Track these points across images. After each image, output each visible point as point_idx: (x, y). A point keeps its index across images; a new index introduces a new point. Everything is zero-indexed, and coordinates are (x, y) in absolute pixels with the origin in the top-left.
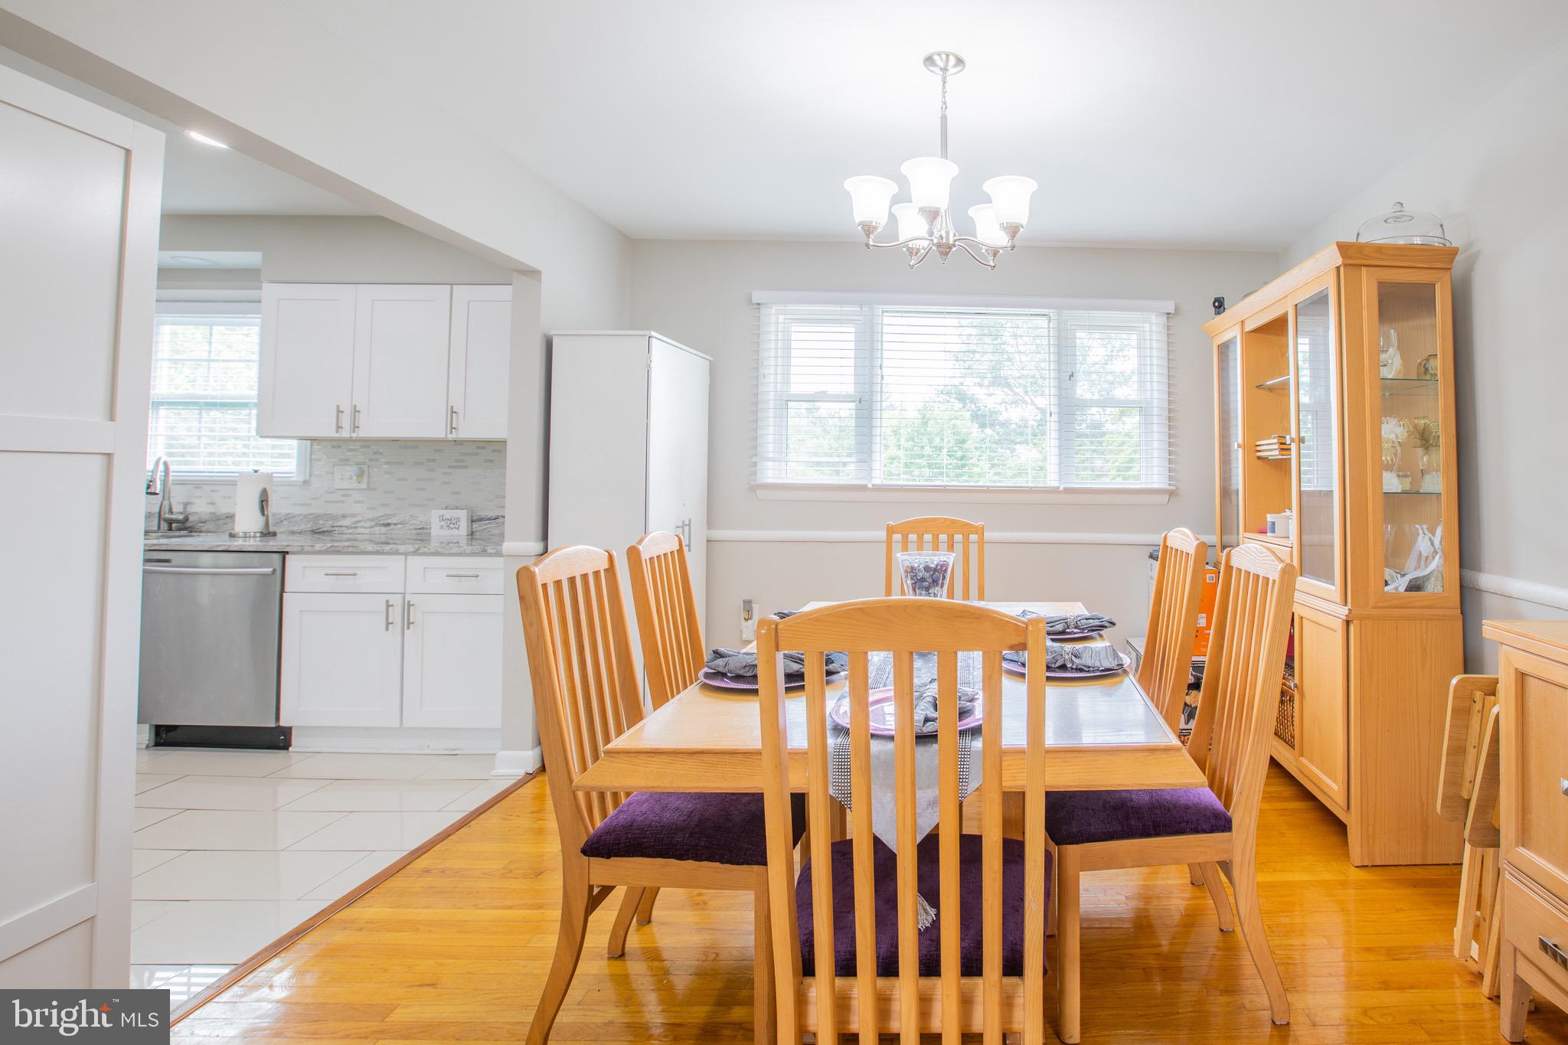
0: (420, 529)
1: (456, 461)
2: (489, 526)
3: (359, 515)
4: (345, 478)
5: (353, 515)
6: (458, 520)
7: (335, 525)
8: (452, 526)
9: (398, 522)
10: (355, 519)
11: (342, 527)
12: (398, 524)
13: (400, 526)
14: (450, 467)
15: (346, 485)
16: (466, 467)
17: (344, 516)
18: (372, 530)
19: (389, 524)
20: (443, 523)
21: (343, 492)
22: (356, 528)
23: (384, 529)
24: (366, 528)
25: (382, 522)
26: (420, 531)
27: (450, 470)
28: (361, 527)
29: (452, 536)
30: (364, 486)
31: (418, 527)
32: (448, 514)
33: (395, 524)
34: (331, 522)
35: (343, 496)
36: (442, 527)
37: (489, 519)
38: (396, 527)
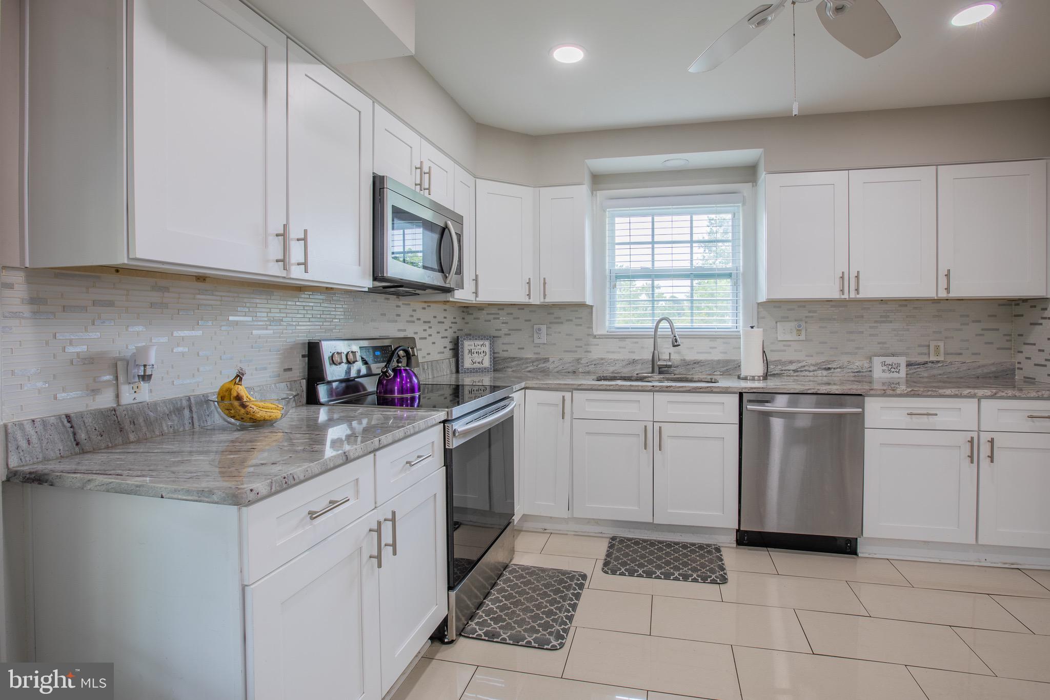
0: (857, 372)
1: (881, 317)
2: (919, 370)
3: (804, 361)
4: (785, 332)
5: (799, 362)
6: (899, 365)
7: (783, 369)
8: (893, 370)
9: (838, 366)
10: (800, 365)
11: (789, 370)
12: (837, 368)
13: (839, 370)
14: (876, 322)
15: (788, 337)
16: (891, 322)
17: (791, 362)
18: (815, 373)
19: (829, 369)
20: (885, 368)
21: (784, 343)
22: (801, 371)
23: (825, 373)
24: (810, 371)
25: (824, 367)
26: (856, 374)
27: (876, 325)
28: (806, 371)
29: (892, 378)
30: (803, 337)
31: (855, 371)
32: (889, 360)
33: (834, 369)
34: (780, 367)
35: (784, 346)
36: (884, 371)
37: (919, 364)
38: (836, 371)
